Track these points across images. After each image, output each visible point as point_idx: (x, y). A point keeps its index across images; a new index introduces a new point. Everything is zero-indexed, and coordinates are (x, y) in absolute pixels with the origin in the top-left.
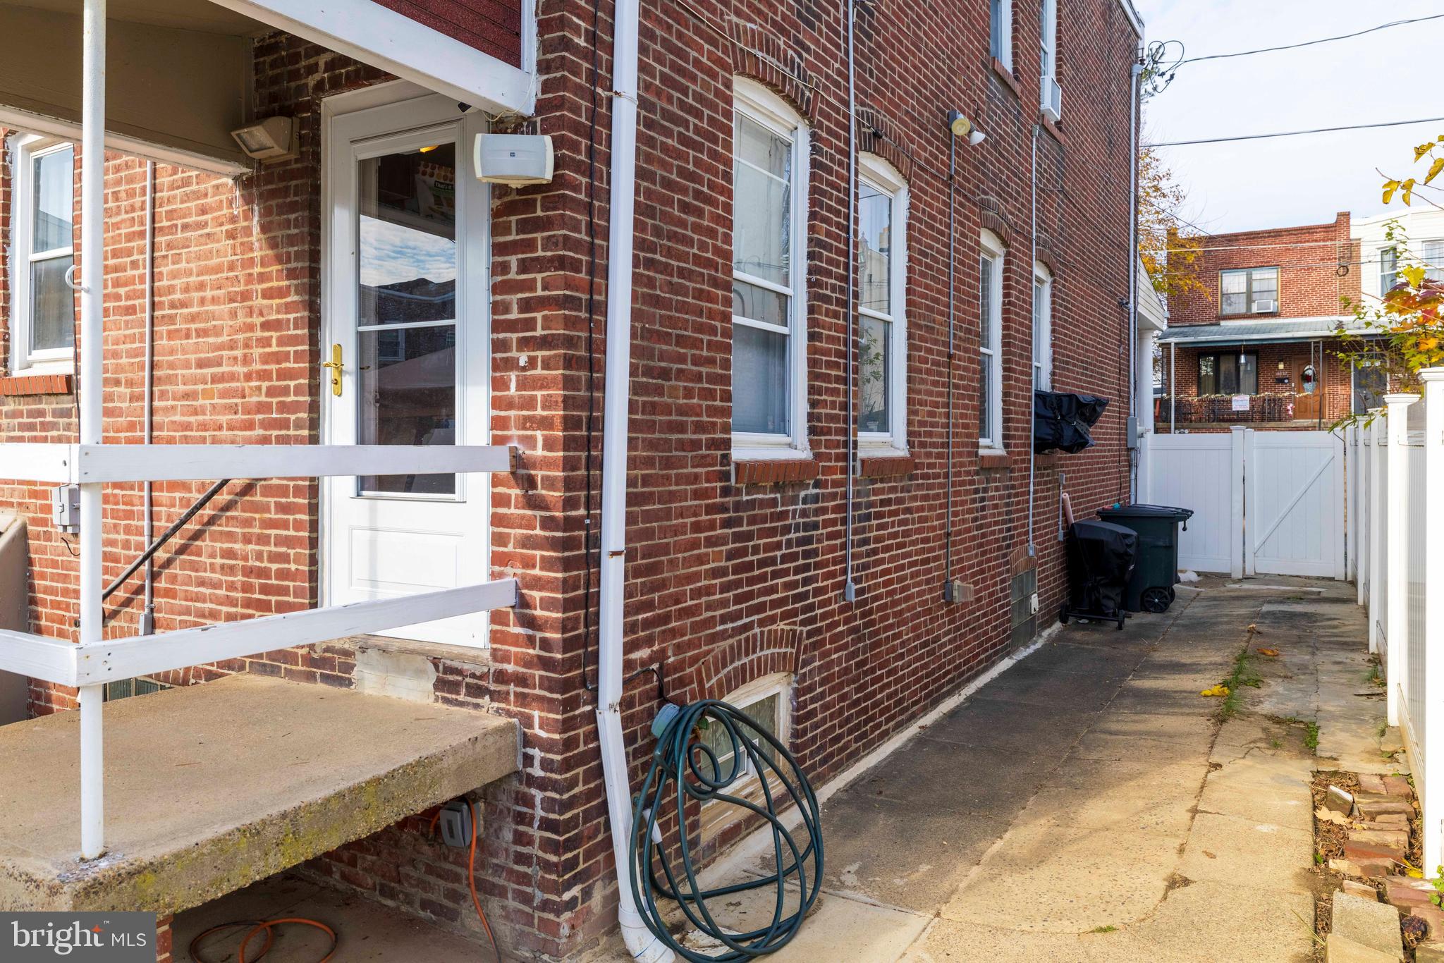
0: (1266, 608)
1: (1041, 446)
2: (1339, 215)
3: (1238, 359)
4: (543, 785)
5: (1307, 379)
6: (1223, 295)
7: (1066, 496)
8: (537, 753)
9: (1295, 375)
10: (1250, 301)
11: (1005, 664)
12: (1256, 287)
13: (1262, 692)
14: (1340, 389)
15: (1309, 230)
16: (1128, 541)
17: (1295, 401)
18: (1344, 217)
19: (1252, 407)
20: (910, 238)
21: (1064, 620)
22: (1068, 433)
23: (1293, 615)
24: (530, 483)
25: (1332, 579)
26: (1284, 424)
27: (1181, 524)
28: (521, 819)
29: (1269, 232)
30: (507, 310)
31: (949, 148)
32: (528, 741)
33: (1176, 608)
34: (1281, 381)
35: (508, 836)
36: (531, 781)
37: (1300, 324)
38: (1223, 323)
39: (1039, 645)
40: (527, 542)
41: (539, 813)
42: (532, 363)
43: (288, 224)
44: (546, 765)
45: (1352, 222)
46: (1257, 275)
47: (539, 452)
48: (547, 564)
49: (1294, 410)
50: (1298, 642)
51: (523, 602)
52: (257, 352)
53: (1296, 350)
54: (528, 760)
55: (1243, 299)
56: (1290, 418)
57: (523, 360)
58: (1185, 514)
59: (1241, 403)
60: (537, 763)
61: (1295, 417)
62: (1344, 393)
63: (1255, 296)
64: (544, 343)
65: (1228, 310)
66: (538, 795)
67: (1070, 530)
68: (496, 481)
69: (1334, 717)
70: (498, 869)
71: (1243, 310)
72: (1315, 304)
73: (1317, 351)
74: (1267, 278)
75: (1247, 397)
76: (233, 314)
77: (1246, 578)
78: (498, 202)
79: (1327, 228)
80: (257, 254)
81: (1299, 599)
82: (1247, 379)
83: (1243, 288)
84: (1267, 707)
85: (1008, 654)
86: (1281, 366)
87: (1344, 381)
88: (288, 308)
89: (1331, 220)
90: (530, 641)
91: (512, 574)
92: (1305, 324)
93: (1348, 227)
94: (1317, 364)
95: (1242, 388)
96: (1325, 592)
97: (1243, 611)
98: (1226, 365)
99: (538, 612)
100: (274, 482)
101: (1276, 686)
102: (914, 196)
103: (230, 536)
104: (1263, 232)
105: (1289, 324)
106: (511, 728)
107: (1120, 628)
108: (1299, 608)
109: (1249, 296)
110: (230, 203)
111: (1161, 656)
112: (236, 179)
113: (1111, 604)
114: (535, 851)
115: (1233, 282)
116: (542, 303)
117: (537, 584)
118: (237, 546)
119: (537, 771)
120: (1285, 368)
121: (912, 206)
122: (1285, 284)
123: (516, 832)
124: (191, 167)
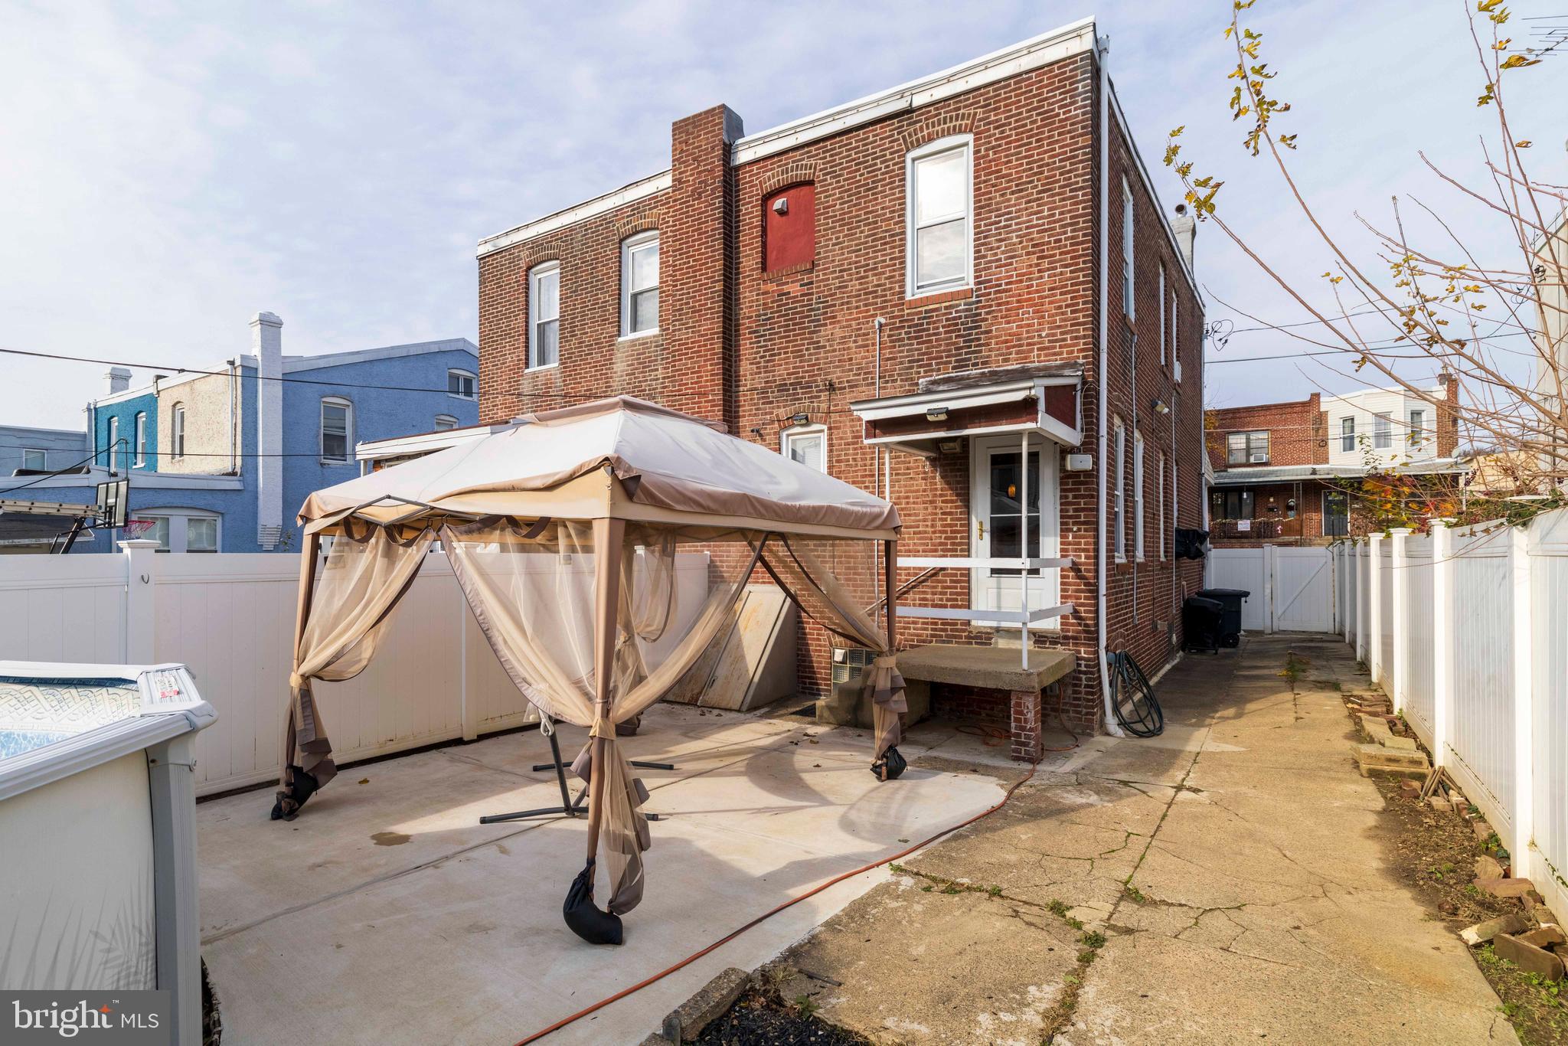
0: (1293, 645)
1: (1178, 556)
2: (1312, 395)
3: (1241, 496)
4: (1085, 673)
5: (1290, 508)
6: (1229, 451)
7: (1184, 583)
8: (1083, 662)
9: (1282, 505)
10: (1248, 455)
11: (1168, 667)
12: (1252, 445)
13: (1307, 674)
14: (1314, 516)
15: (1291, 405)
16: (1220, 607)
17: (1283, 524)
18: (1315, 397)
19: (1251, 528)
20: (1144, 462)
21: (1183, 650)
22: (1193, 550)
23: (1310, 648)
24: (1079, 570)
25: (1327, 633)
26: (1275, 540)
27: (1243, 599)
28: (1075, 685)
29: (1262, 407)
30: (1067, 511)
31: (1152, 415)
32: (1078, 659)
33: (1241, 646)
34: (1271, 510)
35: (1070, 691)
36: (1080, 672)
37: (1285, 470)
38: (1229, 470)
39: (1176, 661)
40: (1077, 591)
41: (1084, 682)
42: (1079, 530)
43: (956, 476)
44: (1086, 666)
45: (1322, 399)
46: (1253, 436)
47: (1083, 560)
48: (1086, 598)
49: (1281, 530)
50: (1318, 657)
51: (1076, 611)
52: (939, 523)
53: (1284, 489)
54: (1079, 665)
55: (1244, 453)
56: (1279, 536)
57: (1075, 529)
58: (1246, 594)
59: (1244, 525)
60: (1083, 666)
61: (1282, 535)
62: (1317, 519)
63: (1252, 451)
64: (1084, 523)
65: (1232, 461)
66: (1084, 677)
67: (1187, 602)
68: (1062, 570)
69: (1345, 681)
70: (1066, 703)
71: (1244, 460)
72: (1295, 456)
73: (1298, 490)
74: (1260, 438)
75: (1249, 522)
76: (927, 509)
77: (1273, 633)
78: (1062, 475)
79: (1303, 404)
80: (939, 486)
81: (1312, 641)
82: (1247, 509)
83: (1244, 446)
84: (1312, 678)
85: (1168, 662)
86: (1272, 500)
87: (1317, 510)
88: (957, 507)
89: (1306, 398)
90: (1080, 625)
91: (1070, 603)
92: (1289, 470)
93: (1319, 403)
94: (1298, 498)
95: (1243, 515)
96: (1324, 637)
97: (1280, 646)
98: (1233, 499)
99: (1083, 614)
100: (949, 571)
101: (1313, 672)
102: (1146, 443)
103: (924, 593)
104: (1257, 407)
105: (1277, 471)
106: (1073, 654)
107: (1216, 653)
108: (1313, 644)
109: (1248, 451)
110: (924, 467)
111: (1245, 663)
112: (927, 458)
113: (1210, 641)
114: (1083, 695)
115: (1237, 442)
116: (1083, 510)
117: (1082, 605)
118: (928, 596)
119: (1083, 668)
120: (1274, 501)
121: (1145, 448)
122: (1274, 443)
123: (1073, 690)
124: (902, 451)
